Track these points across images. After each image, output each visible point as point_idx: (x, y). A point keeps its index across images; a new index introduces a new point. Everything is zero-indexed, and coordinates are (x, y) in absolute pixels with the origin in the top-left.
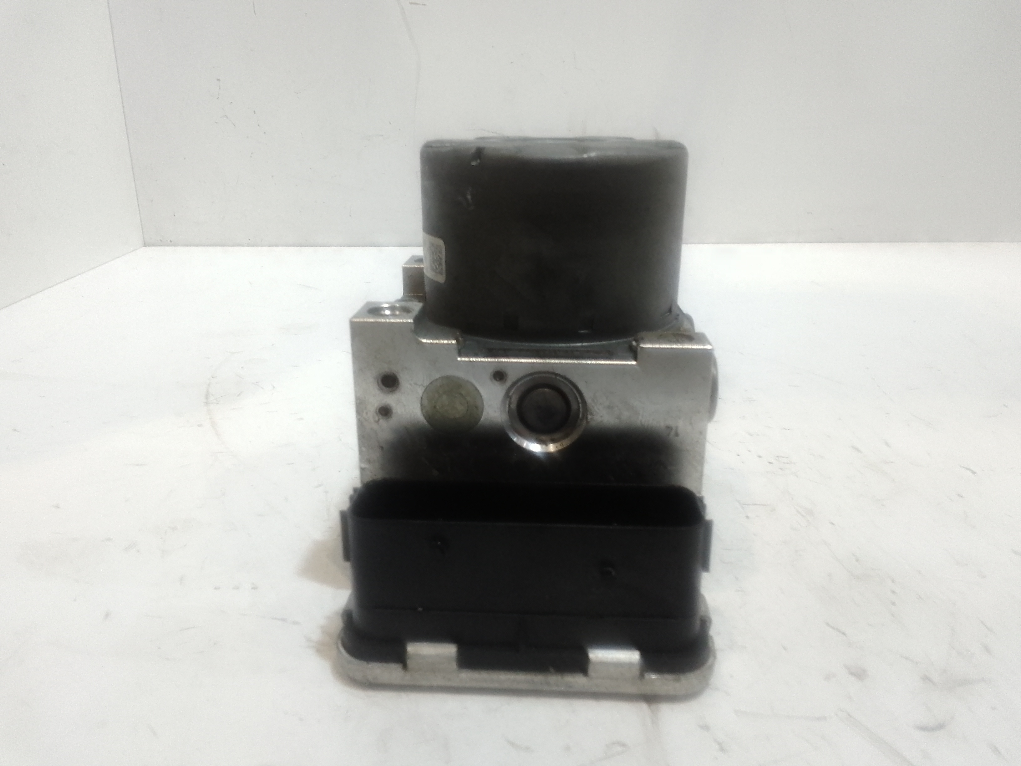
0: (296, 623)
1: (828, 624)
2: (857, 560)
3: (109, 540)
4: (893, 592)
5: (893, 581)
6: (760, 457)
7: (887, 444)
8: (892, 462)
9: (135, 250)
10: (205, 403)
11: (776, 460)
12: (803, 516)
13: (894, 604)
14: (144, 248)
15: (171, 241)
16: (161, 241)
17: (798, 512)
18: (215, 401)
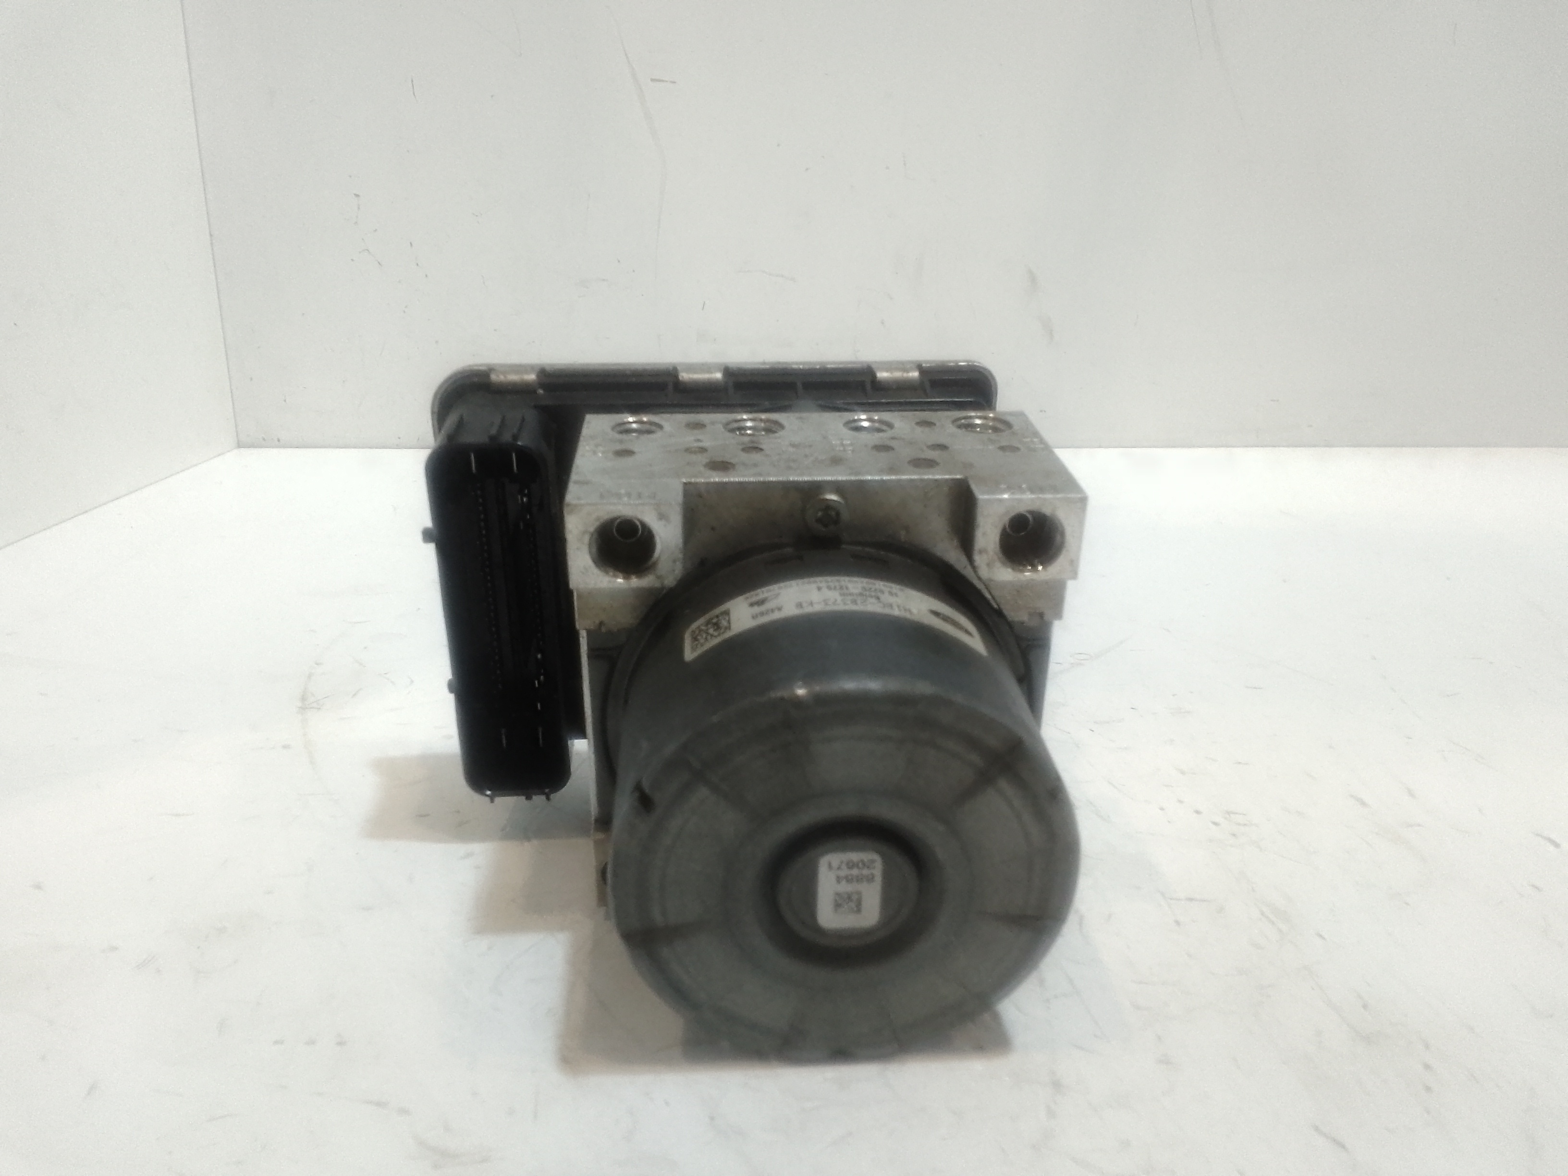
0: (403, 1111)
1: (1317, 1129)
2: (1365, 1007)
3: (114, 949)
4: (1427, 1067)
5: (1427, 1047)
6: (1198, 812)
7: (1411, 793)
8: (1419, 825)
9: (223, 454)
10: (301, 708)
11: (1226, 818)
12: (1273, 923)
13: (1428, 1089)
14: (236, 451)
15: (279, 440)
16: (264, 439)
17: (1263, 914)
18: (315, 705)
